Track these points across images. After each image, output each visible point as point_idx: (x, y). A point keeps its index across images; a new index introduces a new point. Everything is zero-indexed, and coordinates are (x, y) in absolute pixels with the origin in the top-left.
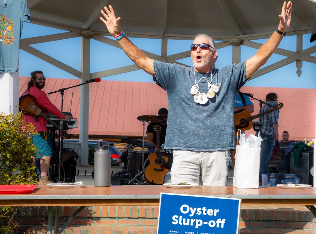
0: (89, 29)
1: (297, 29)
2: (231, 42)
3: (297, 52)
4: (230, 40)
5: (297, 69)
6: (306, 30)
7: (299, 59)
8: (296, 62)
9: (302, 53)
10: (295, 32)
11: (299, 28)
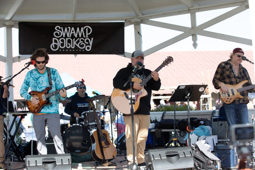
0: (11, 20)
1: (190, 9)
2: (132, 21)
3: (192, 28)
4: (132, 20)
5: (193, 42)
6: (199, 9)
7: (195, 34)
8: (191, 36)
9: (197, 29)
10: (189, 11)
11: (192, 7)
